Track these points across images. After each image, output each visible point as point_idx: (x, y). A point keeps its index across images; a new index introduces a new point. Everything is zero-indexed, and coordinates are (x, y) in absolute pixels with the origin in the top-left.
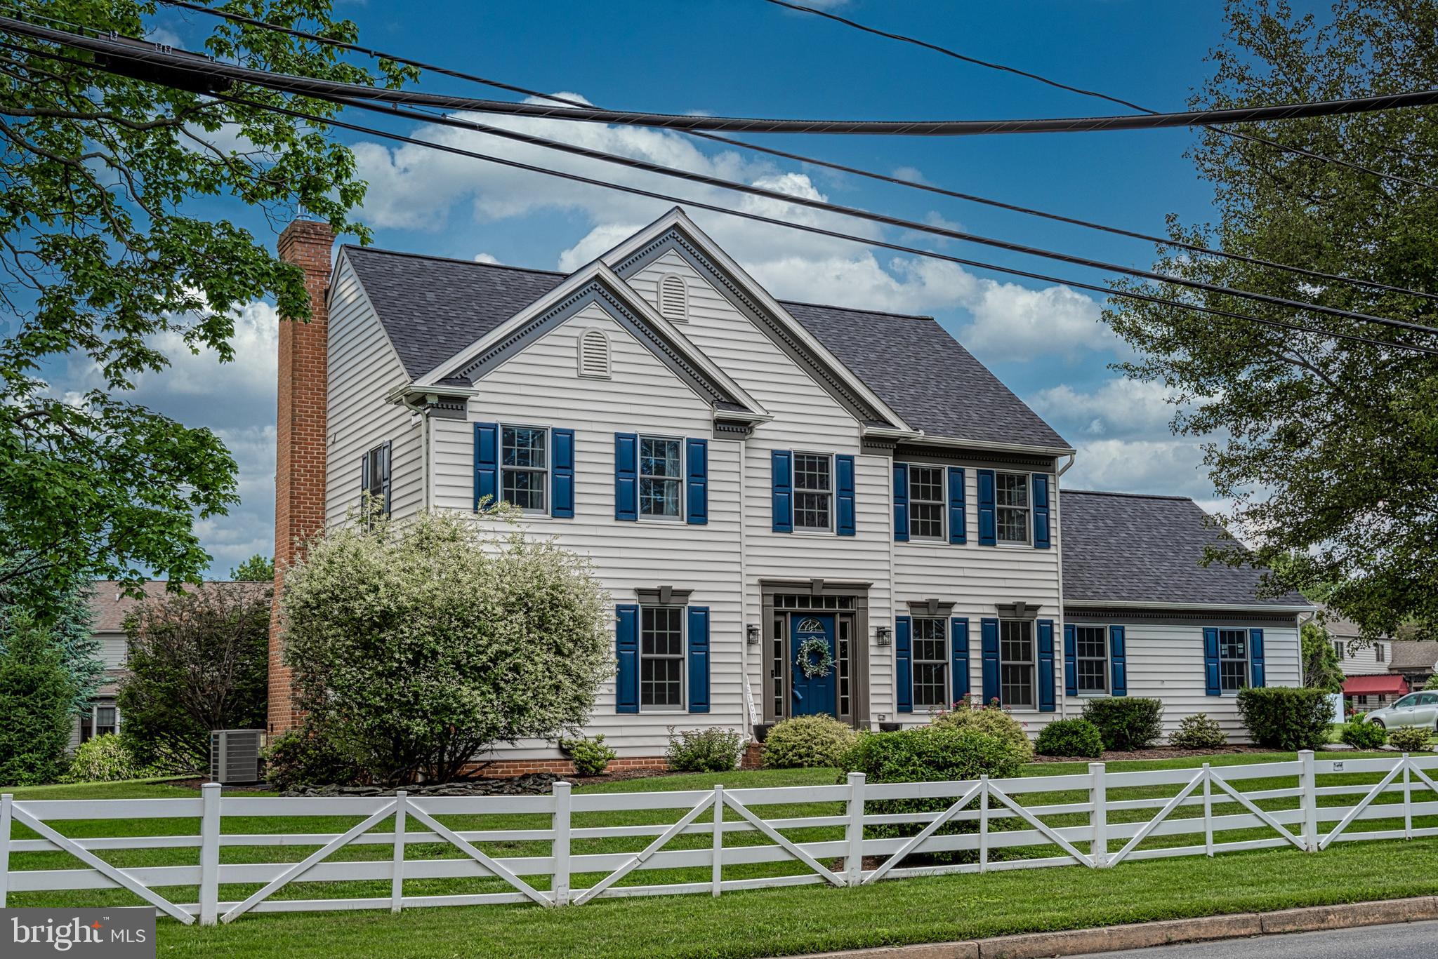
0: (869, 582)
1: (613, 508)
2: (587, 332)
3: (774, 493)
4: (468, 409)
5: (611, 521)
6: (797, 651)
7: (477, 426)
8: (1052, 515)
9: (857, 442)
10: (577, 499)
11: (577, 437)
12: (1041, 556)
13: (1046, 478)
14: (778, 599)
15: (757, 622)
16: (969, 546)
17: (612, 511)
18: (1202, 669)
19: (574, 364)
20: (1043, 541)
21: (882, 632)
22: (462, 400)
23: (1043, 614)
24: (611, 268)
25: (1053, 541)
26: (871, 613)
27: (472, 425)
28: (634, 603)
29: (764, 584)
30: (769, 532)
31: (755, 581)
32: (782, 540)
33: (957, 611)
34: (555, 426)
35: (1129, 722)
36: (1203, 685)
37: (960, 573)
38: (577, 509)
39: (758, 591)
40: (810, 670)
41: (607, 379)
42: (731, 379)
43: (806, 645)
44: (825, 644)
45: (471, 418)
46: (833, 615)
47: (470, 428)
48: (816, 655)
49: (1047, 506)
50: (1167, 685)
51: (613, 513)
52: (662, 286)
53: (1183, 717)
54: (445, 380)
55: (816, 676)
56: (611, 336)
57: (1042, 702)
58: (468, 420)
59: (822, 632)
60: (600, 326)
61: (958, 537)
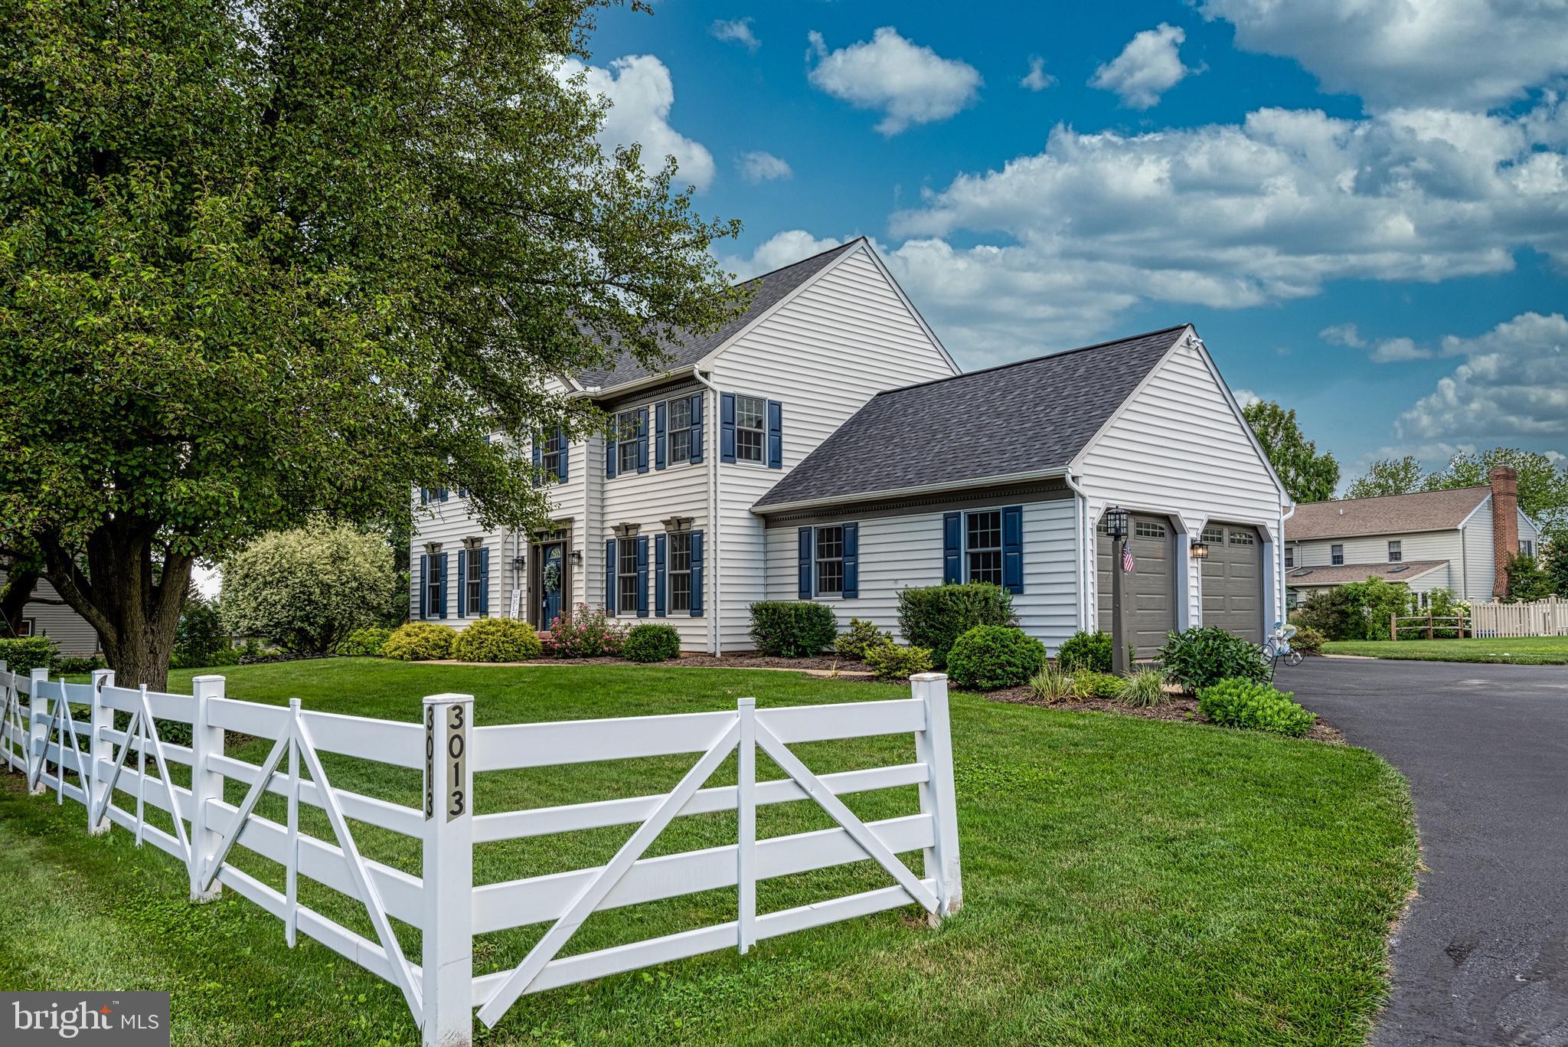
0: (573, 516)
3: (533, 460)
8: (704, 430)
12: (697, 470)
13: (702, 395)
15: (524, 554)
16: (650, 472)
18: (941, 564)
20: (696, 457)
23: (696, 525)
25: (704, 455)
26: (574, 540)
28: (464, 548)
33: (642, 531)
37: (645, 497)
43: (548, 568)
46: (560, 544)
49: (700, 422)
50: (900, 584)
57: (692, 608)
59: (559, 557)
61: (644, 467)
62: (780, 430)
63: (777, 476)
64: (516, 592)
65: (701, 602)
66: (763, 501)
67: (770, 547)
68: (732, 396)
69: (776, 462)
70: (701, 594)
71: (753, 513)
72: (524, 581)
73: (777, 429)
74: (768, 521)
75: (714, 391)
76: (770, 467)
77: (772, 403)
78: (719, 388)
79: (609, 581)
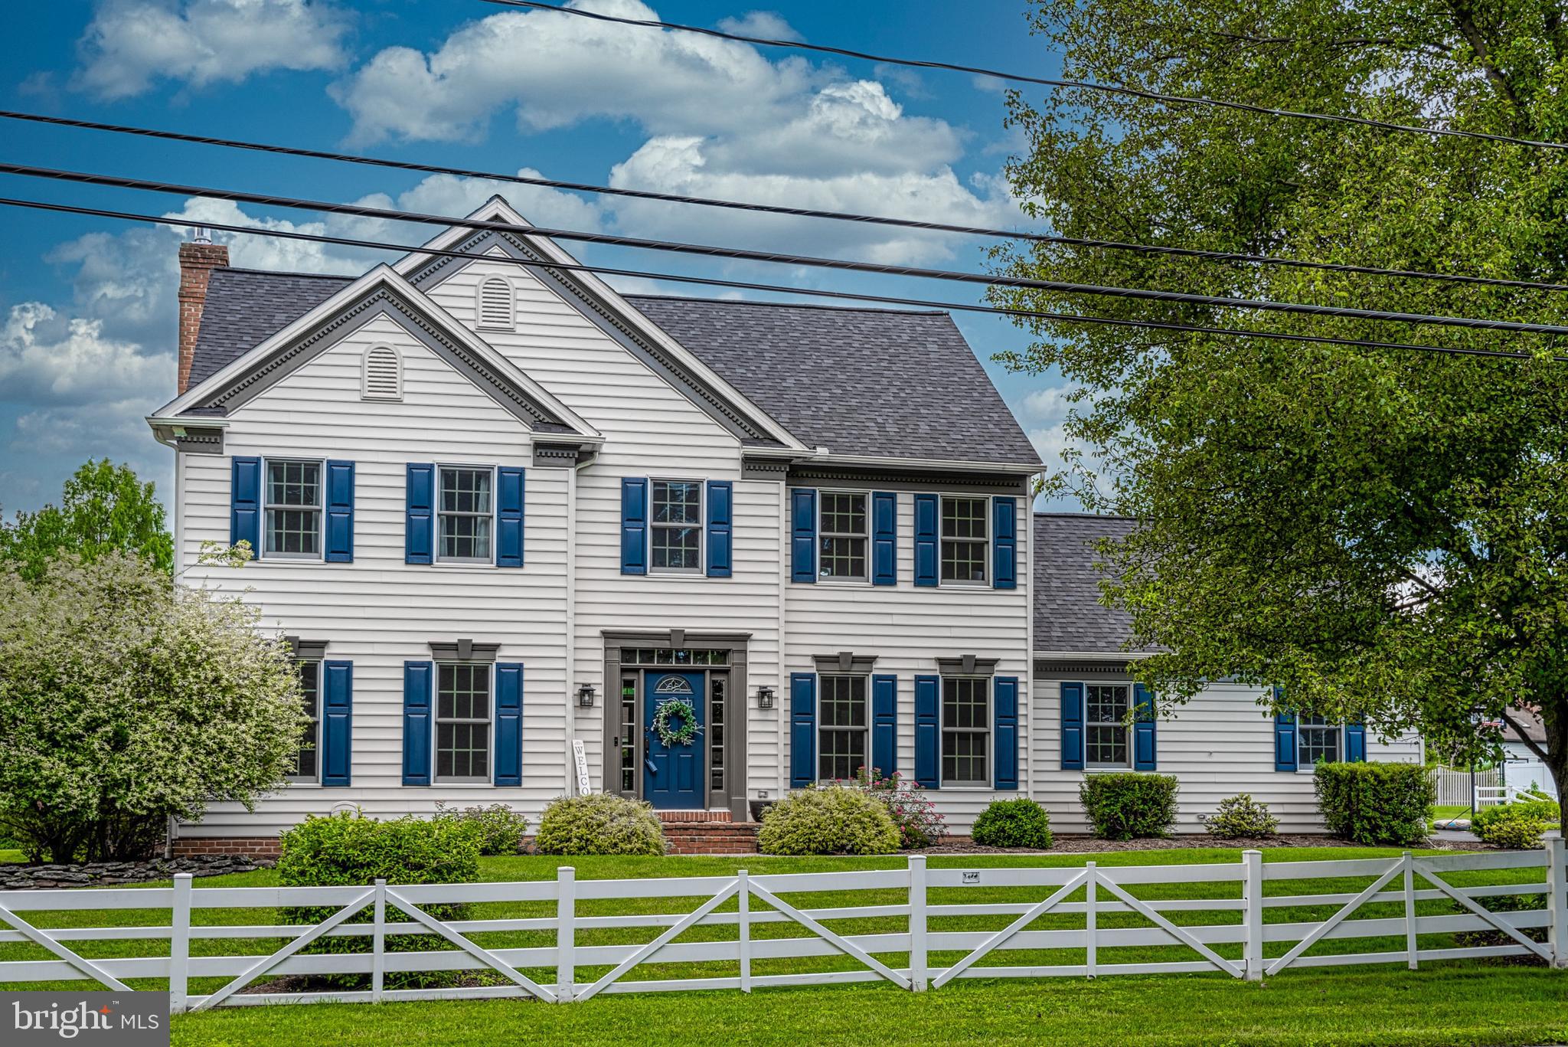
0: (749, 632)
1: (403, 550)
2: (372, 348)
3: (624, 528)
4: (225, 442)
5: (401, 566)
6: (651, 712)
7: (236, 461)
8: (1020, 547)
9: (737, 465)
10: (357, 540)
11: (358, 469)
12: (1004, 598)
13: (1013, 501)
14: (628, 653)
15: (597, 681)
16: (900, 587)
17: (401, 554)
18: (1271, 738)
19: (356, 385)
20: (1006, 579)
21: (764, 693)
22: (217, 432)
23: (1002, 670)
24: (406, 276)
25: (1020, 580)
26: (751, 670)
27: (230, 460)
28: (429, 659)
29: (607, 635)
30: (617, 575)
31: (596, 632)
32: (634, 584)
33: (881, 668)
34: (330, 458)
35: (1126, 805)
36: (1271, 758)
37: (888, 620)
38: (357, 553)
39: (600, 644)
40: (668, 736)
41: (398, 401)
42: (551, 395)
43: (663, 709)
44: (688, 706)
45: (229, 452)
46: (702, 672)
47: (227, 464)
48: (676, 719)
49: (1014, 537)
50: (1215, 758)
51: (403, 556)
52: (481, 290)
53: (1220, 799)
54: (193, 410)
55: (677, 744)
56: (404, 351)
57: (998, 778)
58: (225, 454)
59: (688, 691)
60: (389, 340)
61: (886, 576)
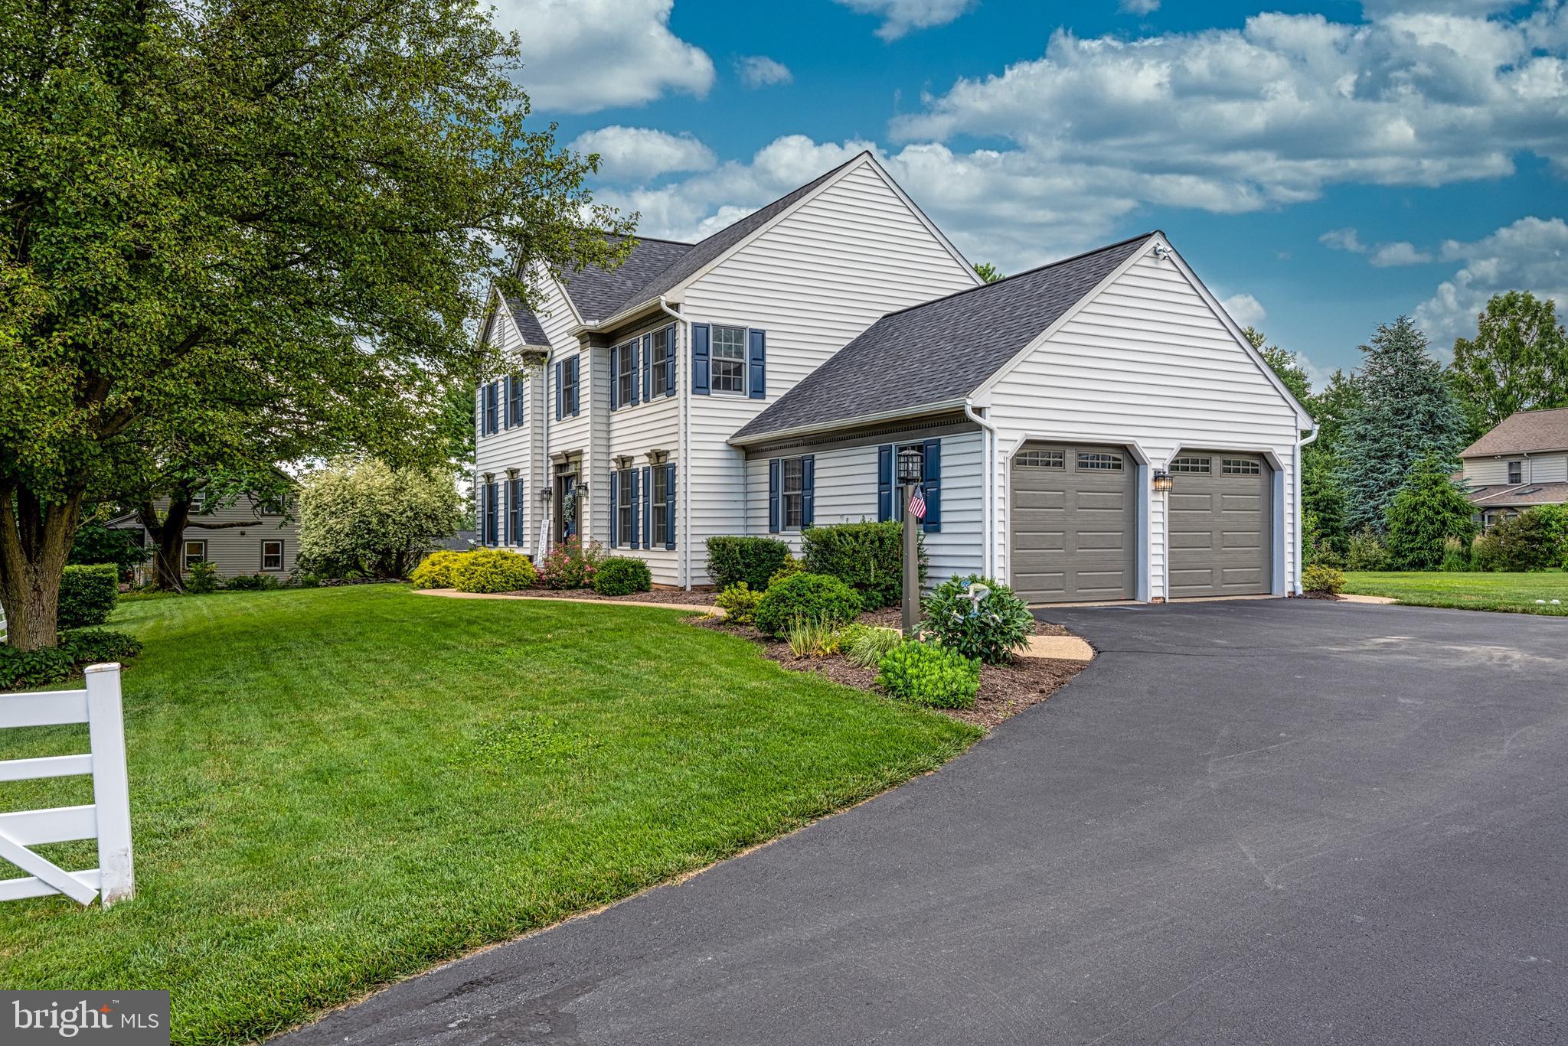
62: (763, 359)
63: (760, 407)
64: (545, 522)
65: (674, 536)
66: (744, 432)
67: (750, 479)
68: (707, 327)
69: (759, 392)
70: (673, 528)
71: (731, 445)
72: (551, 511)
73: (759, 358)
74: (747, 453)
75: (685, 323)
76: (751, 397)
77: (753, 332)
78: (689, 319)
79: (612, 512)
